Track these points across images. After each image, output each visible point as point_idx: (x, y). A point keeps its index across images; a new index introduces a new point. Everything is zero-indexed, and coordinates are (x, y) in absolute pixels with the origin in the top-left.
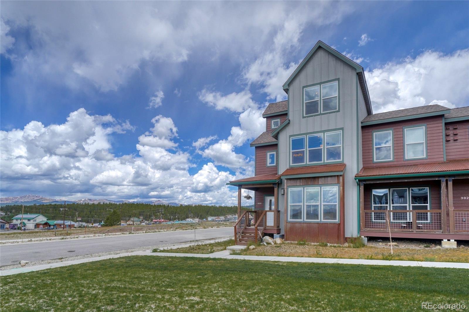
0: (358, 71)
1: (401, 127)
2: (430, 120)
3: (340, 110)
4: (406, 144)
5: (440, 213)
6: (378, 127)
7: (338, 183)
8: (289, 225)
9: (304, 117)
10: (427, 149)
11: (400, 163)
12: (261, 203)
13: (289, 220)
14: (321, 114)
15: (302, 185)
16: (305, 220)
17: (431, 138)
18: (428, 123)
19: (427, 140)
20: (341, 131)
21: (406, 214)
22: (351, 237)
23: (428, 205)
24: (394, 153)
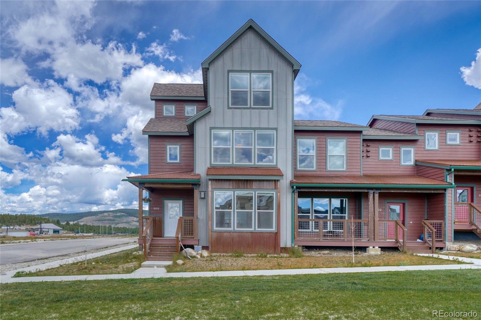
0: (295, 68)
1: (324, 137)
2: (351, 134)
3: (274, 107)
4: (328, 154)
5: (361, 223)
6: (301, 134)
7: (275, 189)
8: (215, 235)
9: (229, 108)
10: (347, 163)
11: (322, 173)
12: (158, 209)
13: (215, 228)
14: (250, 108)
15: (231, 188)
16: (236, 229)
17: (351, 152)
18: (349, 137)
19: (347, 154)
20: (275, 131)
21: (327, 223)
22: (284, 246)
23: (346, 215)
24: (317, 162)
